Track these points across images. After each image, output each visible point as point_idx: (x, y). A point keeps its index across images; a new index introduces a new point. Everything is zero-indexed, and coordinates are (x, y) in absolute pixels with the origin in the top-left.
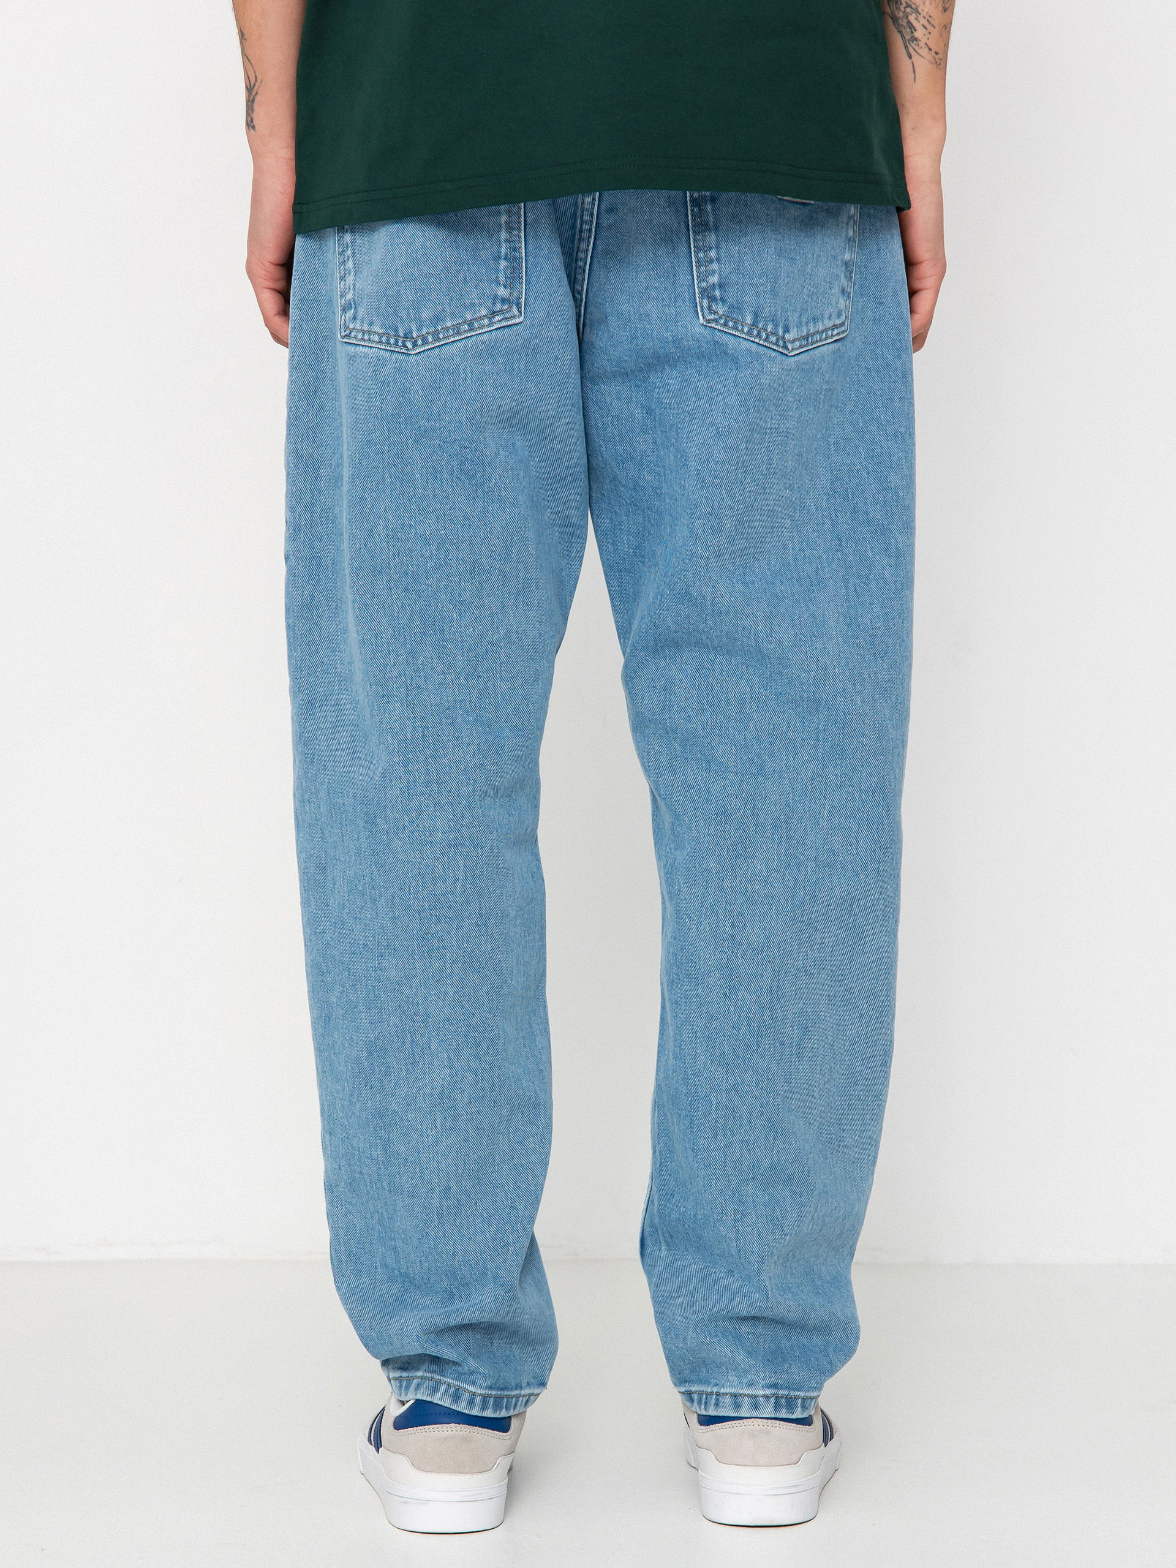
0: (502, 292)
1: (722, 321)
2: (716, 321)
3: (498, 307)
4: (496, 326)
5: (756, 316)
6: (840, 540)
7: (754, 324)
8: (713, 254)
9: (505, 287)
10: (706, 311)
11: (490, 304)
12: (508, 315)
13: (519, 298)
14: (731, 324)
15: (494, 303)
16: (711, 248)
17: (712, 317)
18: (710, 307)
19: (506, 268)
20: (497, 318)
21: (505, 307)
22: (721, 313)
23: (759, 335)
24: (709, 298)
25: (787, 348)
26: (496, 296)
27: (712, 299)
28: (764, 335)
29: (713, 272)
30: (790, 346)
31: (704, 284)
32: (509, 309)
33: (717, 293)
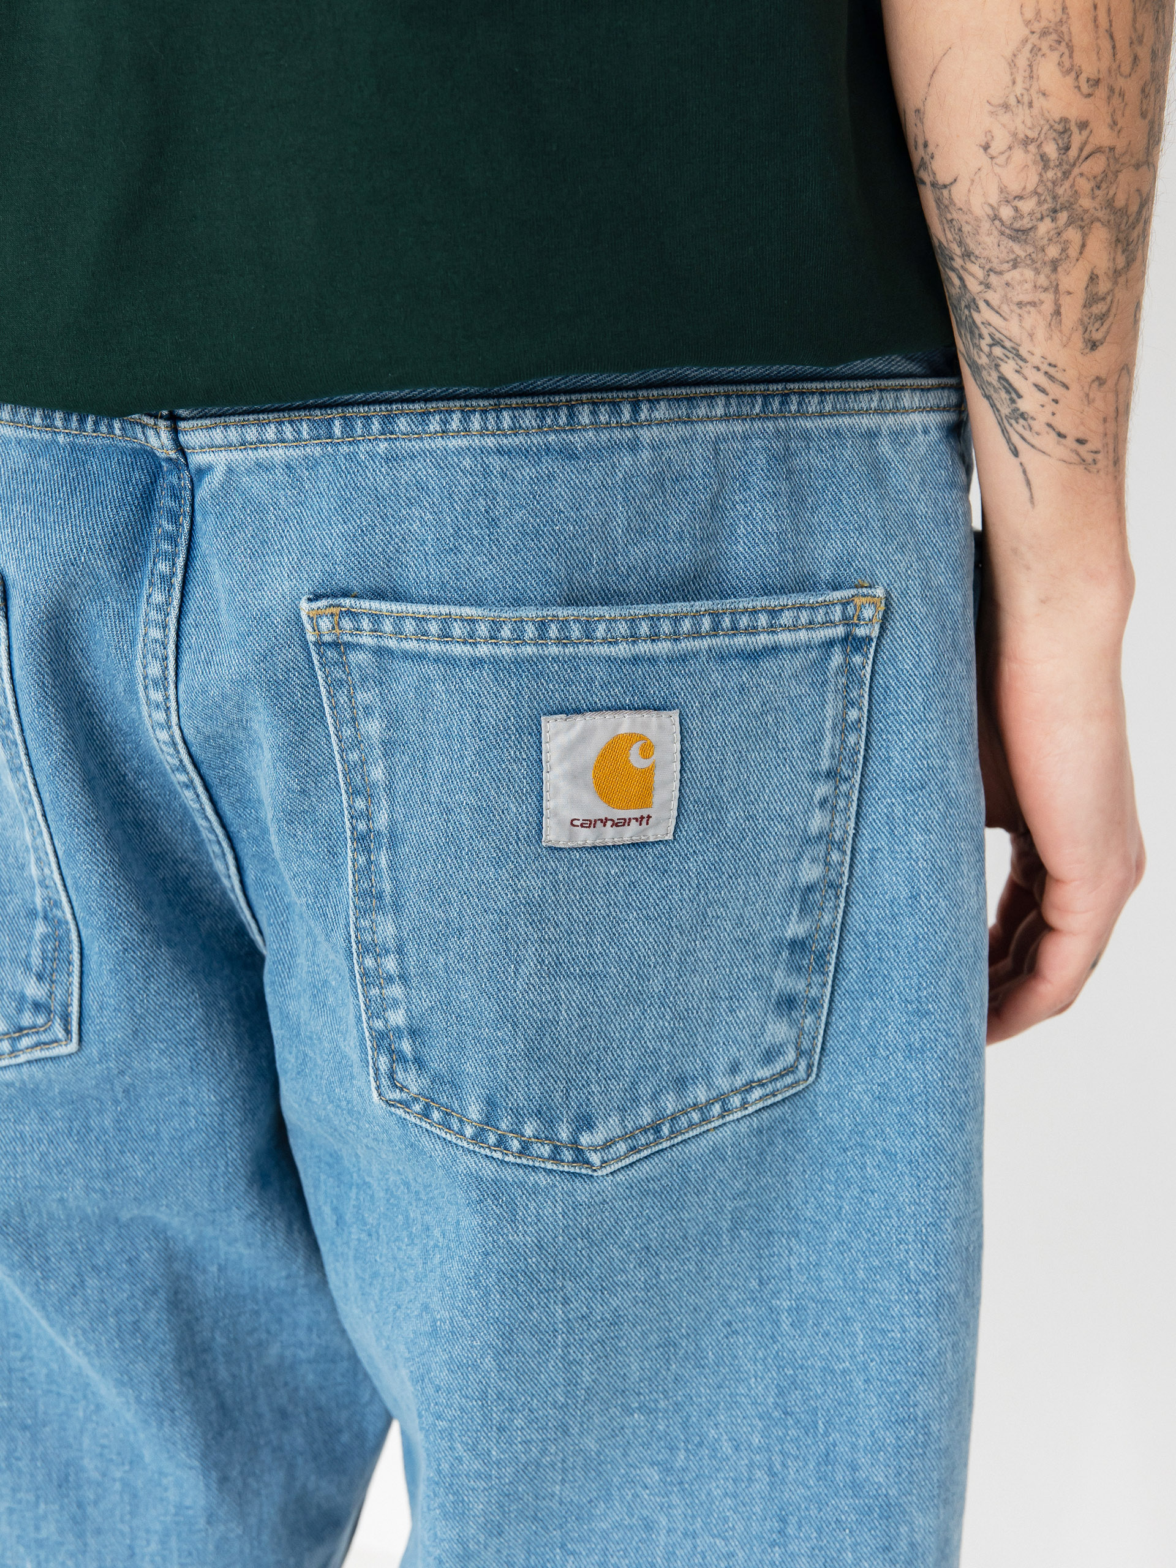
0: (34, 990)
1: (417, 1108)
2: (405, 1104)
3: (27, 1019)
4: (22, 1058)
5: (491, 1103)
7: (489, 1120)
8: (392, 964)
9: (40, 977)
10: (386, 1082)
11: (12, 1011)
12: (44, 1037)
13: (67, 1006)
14: (436, 1115)
15: (20, 1011)
16: (387, 952)
17: (397, 1095)
18: (392, 1076)
19: (47, 937)
20: (25, 1042)
21: (41, 1021)
22: (414, 1089)
24: (391, 1052)
25: (587, 1162)
26: (22, 998)
27: (396, 1056)
28: (515, 1145)
29: (396, 1003)
30: (595, 1159)
31: (379, 1024)
32: (47, 1027)
33: (406, 1046)
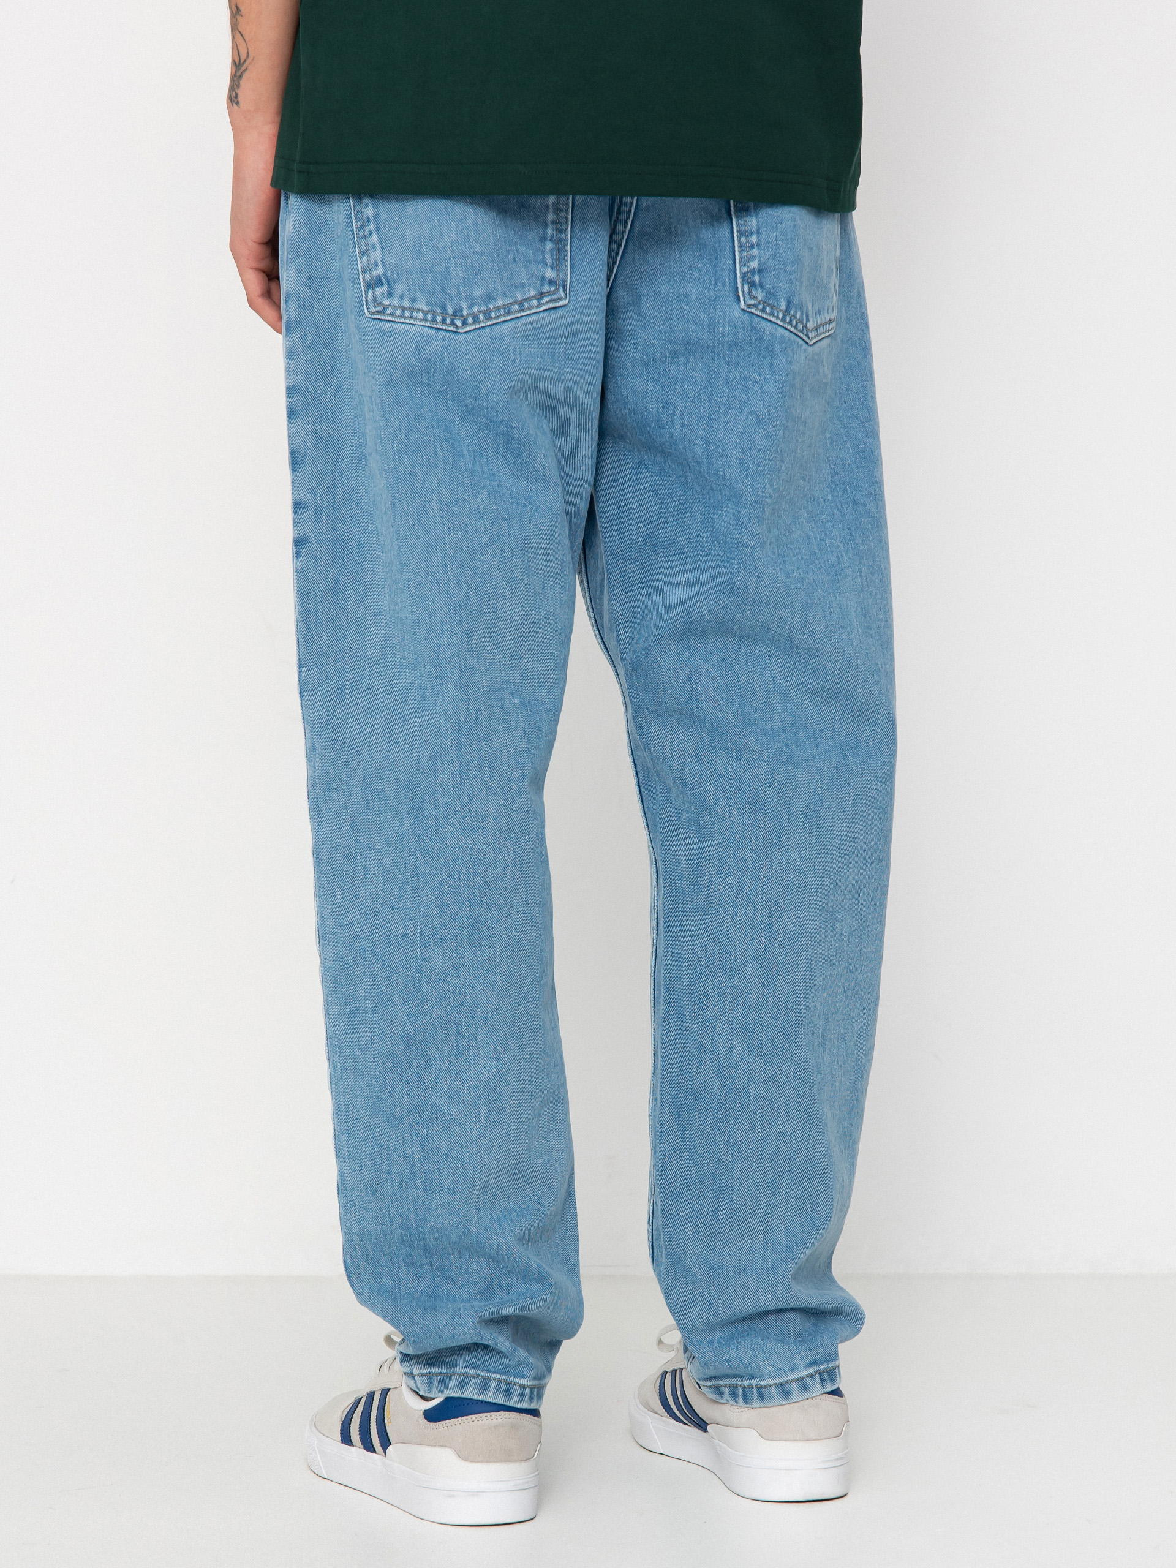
0: (550, 274)
1: (761, 307)
2: (755, 306)
3: (546, 288)
4: (544, 308)
5: (789, 302)
6: (850, 529)
7: (787, 312)
8: (754, 239)
9: (552, 268)
10: (747, 296)
11: (538, 285)
12: (555, 297)
13: (565, 281)
14: (768, 309)
15: (542, 285)
16: (752, 233)
17: (752, 302)
18: (750, 293)
19: (552, 250)
20: (545, 299)
21: (553, 289)
22: (760, 298)
23: (790, 323)
24: (749, 283)
25: (808, 336)
26: (543, 278)
27: (752, 284)
28: (794, 322)
29: (754, 257)
30: (811, 335)
31: (745, 269)
32: (557, 290)
33: (757, 278)
